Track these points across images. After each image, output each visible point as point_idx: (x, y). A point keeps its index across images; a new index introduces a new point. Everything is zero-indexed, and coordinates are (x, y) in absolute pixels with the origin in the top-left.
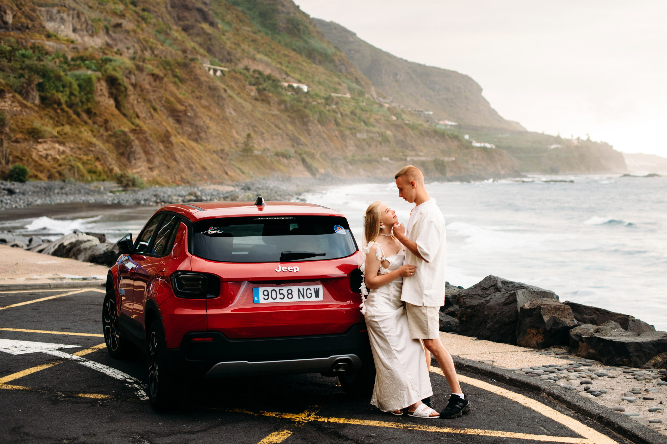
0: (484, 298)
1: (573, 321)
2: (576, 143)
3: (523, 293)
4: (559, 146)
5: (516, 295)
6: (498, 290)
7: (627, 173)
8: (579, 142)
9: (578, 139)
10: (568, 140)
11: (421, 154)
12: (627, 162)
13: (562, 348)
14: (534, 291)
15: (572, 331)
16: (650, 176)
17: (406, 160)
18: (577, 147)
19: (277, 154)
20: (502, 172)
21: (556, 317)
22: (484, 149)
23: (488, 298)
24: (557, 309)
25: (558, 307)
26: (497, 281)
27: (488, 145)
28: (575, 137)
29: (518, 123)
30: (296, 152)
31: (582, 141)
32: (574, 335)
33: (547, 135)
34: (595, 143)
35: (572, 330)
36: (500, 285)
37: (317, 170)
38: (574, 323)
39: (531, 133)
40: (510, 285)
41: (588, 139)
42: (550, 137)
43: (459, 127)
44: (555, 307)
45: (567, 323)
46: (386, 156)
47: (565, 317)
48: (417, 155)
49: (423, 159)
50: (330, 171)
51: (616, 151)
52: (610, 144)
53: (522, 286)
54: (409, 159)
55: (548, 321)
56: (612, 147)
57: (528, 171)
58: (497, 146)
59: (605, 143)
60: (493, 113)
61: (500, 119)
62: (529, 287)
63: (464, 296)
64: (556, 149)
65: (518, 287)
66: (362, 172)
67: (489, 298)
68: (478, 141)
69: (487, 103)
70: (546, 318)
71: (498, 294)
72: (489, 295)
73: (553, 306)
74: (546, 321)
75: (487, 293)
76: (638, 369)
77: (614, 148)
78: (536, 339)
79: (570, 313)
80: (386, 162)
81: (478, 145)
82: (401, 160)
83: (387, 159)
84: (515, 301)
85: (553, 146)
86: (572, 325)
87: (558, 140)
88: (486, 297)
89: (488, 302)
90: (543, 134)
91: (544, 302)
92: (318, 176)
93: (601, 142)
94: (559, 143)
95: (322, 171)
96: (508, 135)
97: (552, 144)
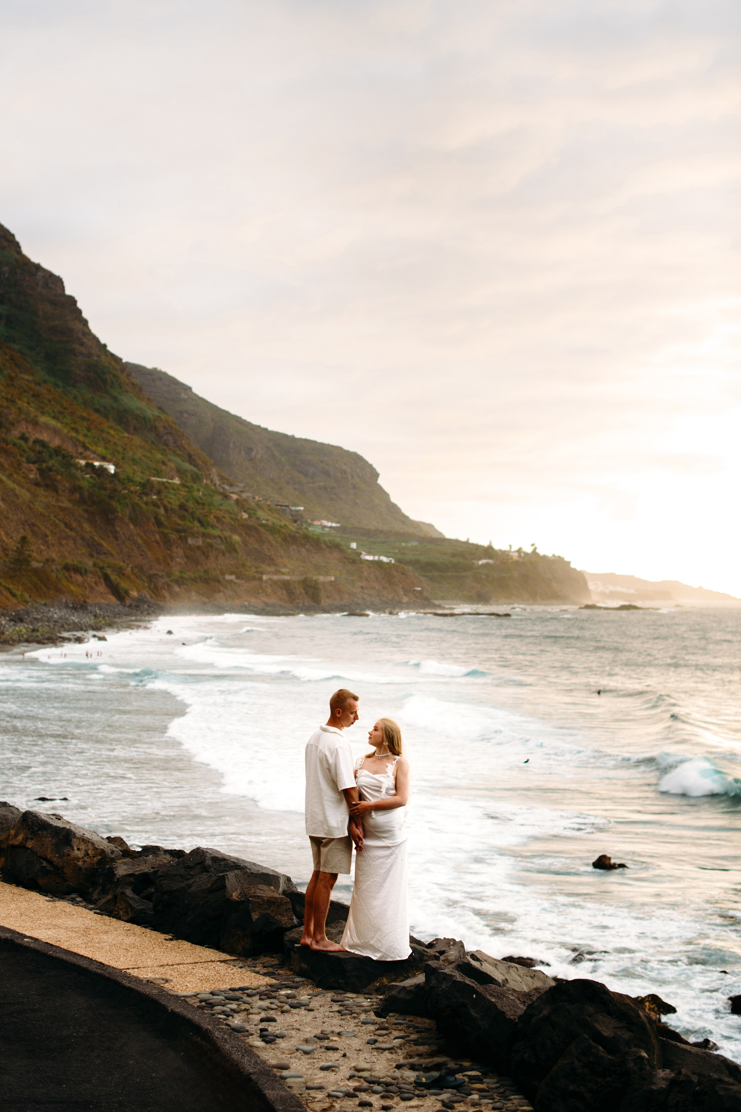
0: (187, 880)
1: (293, 919)
2: (516, 556)
3: (236, 876)
4: (490, 561)
5: (225, 880)
6: (206, 869)
7: (590, 603)
8: (520, 556)
9: (519, 551)
10: (504, 553)
11: (284, 570)
12: (591, 586)
13: (274, 958)
14: (252, 873)
15: (286, 935)
16: (623, 608)
17: (261, 579)
18: (516, 563)
19: (67, 568)
20: (405, 599)
21: (269, 914)
22: (379, 563)
23: (190, 882)
24: (271, 902)
25: (272, 900)
26: (206, 856)
27: (384, 559)
28: (515, 548)
29: (431, 526)
30: (95, 565)
31: (526, 554)
32: (288, 941)
33: (473, 544)
34: (544, 557)
35: (288, 933)
36: (209, 862)
37: (127, 592)
38: (293, 923)
39: (450, 541)
40: (222, 863)
41: (534, 551)
42: (477, 547)
43: (342, 530)
44: (268, 900)
45: (283, 923)
46: (231, 573)
47: (281, 915)
48: (278, 572)
49: (287, 578)
50: (146, 594)
51: (575, 570)
52: (566, 559)
53: (237, 866)
54: (265, 577)
55: (257, 920)
56: (569, 563)
57: (443, 598)
58: (399, 561)
59: (559, 557)
60: (394, 509)
61: (404, 519)
62: (246, 867)
63: (161, 876)
64: (486, 565)
65: (232, 866)
66: (194, 595)
67: (192, 880)
68: (369, 553)
69: (385, 495)
70: (255, 916)
71: (204, 876)
72: (193, 876)
73: (266, 899)
74: (254, 920)
75: (191, 873)
76: (354, 996)
77: (573, 565)
78: (243, 943)
79: (289, 909)
80: (231, 581)
81: (370, 558)
82: (254, 578)
83: (233, 577)
84: (224, 887)
85: (482, 562)
86: (289, 926)
87: (488, 551)
88: (189, 879)
89: (190, 886)
90: (467, 543)
91: (258, 891)
92: (128, 602)
93: (554, 555)
94: (490, 558)
95: (134, 594)
96: (415, 543)
97: (480, 558)
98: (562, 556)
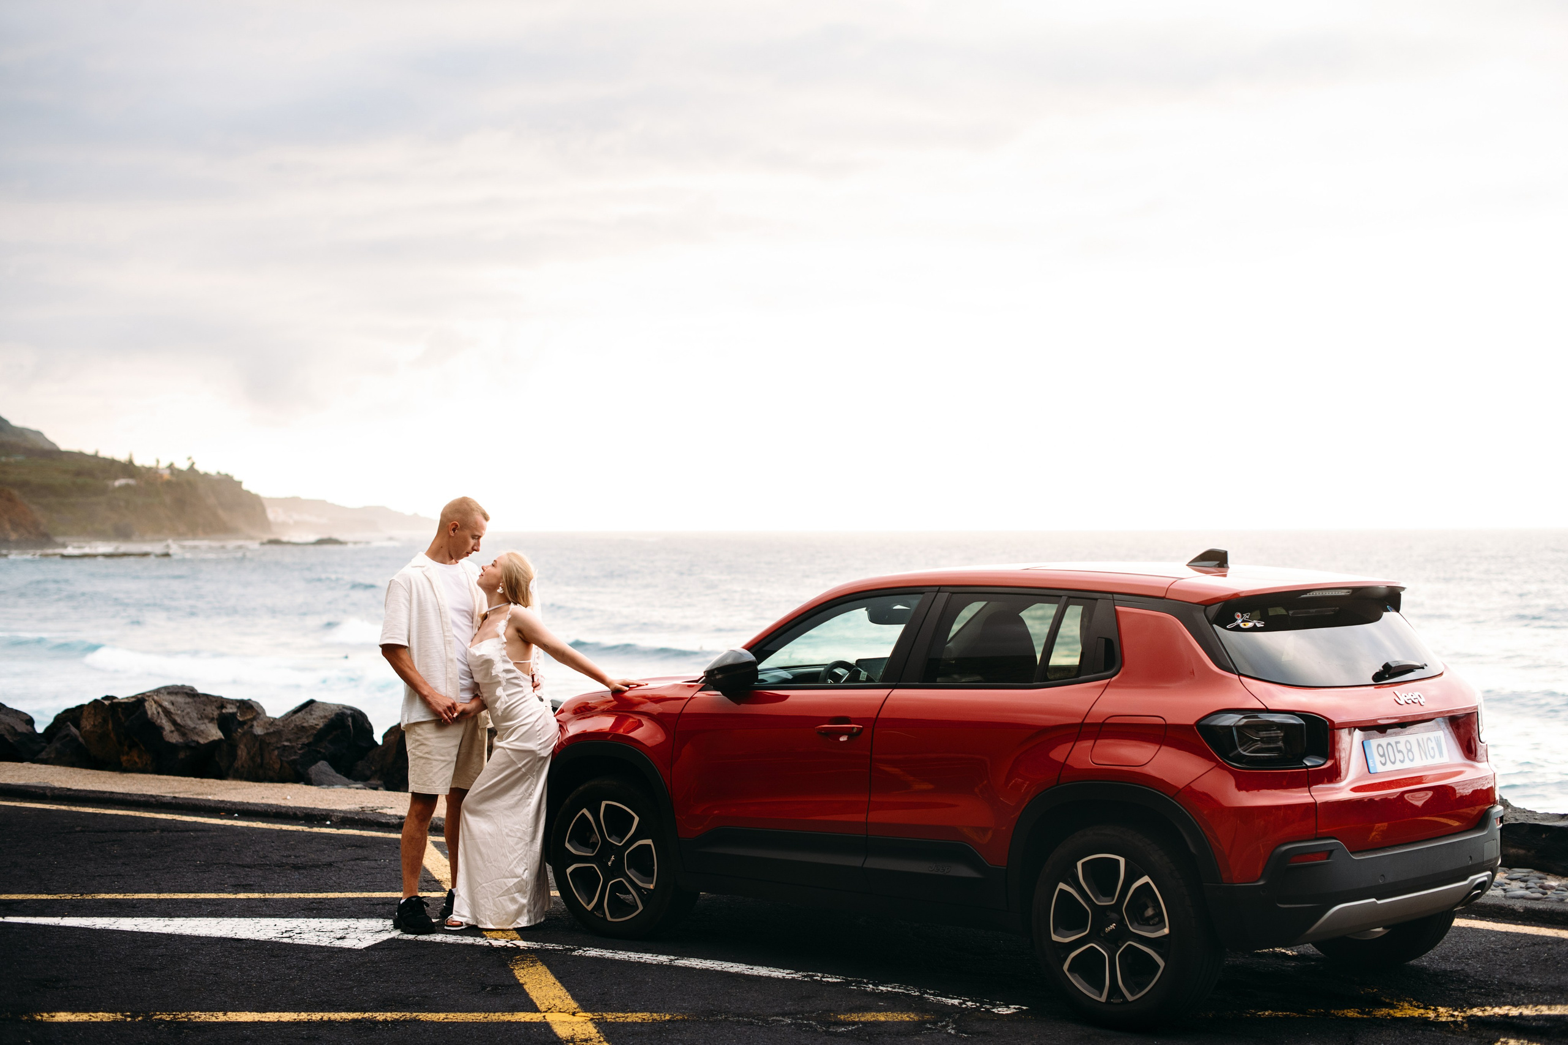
2: (166, 474)
4: (131, 482)
7: (272, 537)
8: (172, 474)
9: (171, 467)
10: (150, 469)
12: (271, 515)
16: (321, 542)
18: (168, 484)
20: (14, 536)
28: (164, 464)
29: (39, 434)
31: (180, 471)
33: (104, 459)
34: (206, 475)
39: (70, 454)
41: (192, 468)
42: (113, 462)
51: (248, 492)
52: (237, 478)
56: (240, 483)
57: (64, 534)
59: (227, 475)
64: (127, 487)
77: (245, 486)
85: (118, 483)
87: (128, 469)
90: (95, 457)
93: (219, 473)
94: (132, 476)
96: (20, 458)
97: (116, 478)
98: (230, 473)
